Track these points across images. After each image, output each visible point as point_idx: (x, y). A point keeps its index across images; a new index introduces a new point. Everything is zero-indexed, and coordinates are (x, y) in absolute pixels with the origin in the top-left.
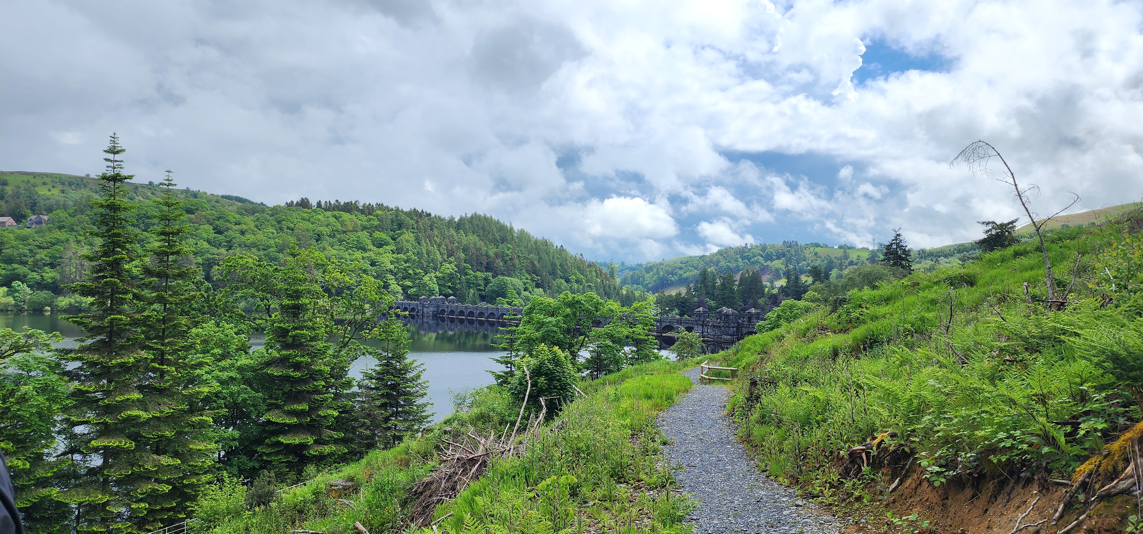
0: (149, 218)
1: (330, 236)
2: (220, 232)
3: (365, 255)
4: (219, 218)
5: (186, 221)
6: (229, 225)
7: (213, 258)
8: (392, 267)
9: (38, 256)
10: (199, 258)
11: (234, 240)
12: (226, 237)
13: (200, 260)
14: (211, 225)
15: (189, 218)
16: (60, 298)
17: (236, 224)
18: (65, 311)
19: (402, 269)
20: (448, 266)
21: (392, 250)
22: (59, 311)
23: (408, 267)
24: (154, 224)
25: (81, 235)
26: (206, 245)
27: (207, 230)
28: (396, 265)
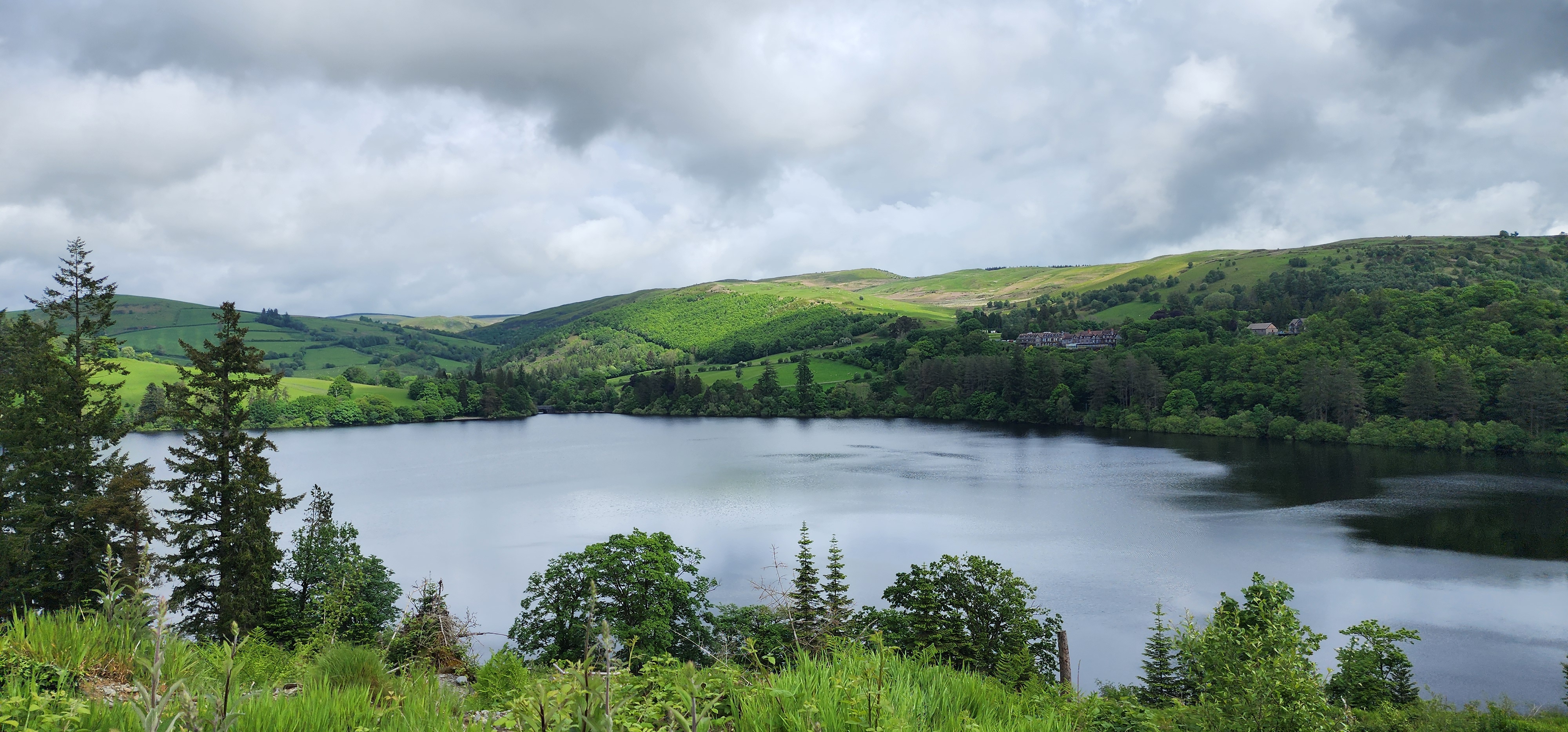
0: (1422, 316)
2: (1521, 332)
5: (1471, 318)
6: (1538, 320)
7: (1502, 373)
9: (1284, 374)
10: (1481, 373)
11: (1539, 344)
12: (1528, 339)
13: (1482, 375)
14: (1509, 321)
15: (1476, 313)
16: (1303, 425)
17: (1552, 316)
18: (1308, 441)
22: (1300, 440)
24: (1428, 325)
25: (1335, 345)
26: (1494, 353)
27: (1500, 330)
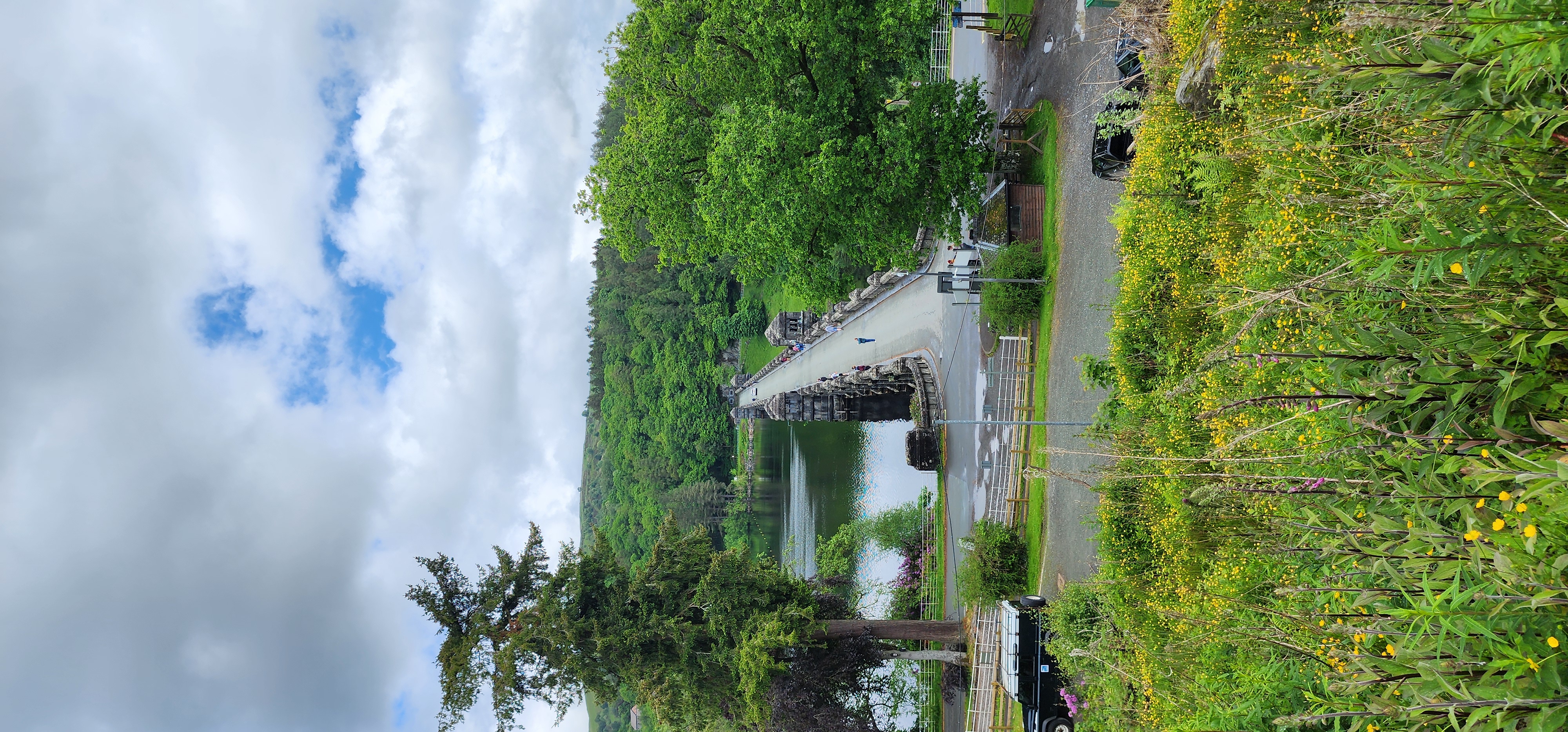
1: (641, 418)
3: (668, 394)
4: (621, 541)
8: (684, 364)
19: (688, 348)
20: (681, 282)
21: (660, 349)
23: (685, 336)
28: (681, 355)
